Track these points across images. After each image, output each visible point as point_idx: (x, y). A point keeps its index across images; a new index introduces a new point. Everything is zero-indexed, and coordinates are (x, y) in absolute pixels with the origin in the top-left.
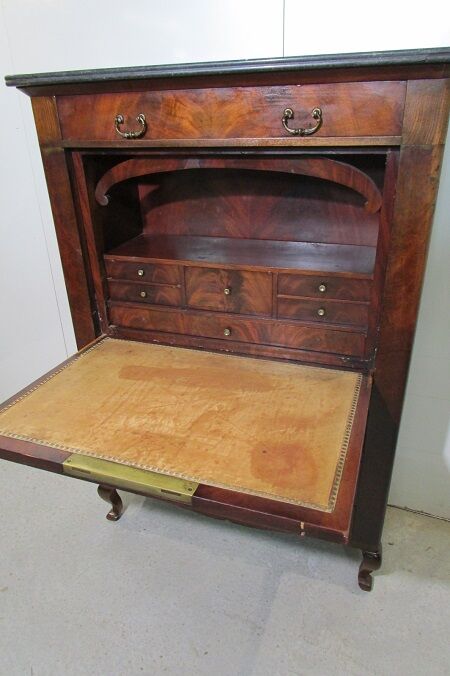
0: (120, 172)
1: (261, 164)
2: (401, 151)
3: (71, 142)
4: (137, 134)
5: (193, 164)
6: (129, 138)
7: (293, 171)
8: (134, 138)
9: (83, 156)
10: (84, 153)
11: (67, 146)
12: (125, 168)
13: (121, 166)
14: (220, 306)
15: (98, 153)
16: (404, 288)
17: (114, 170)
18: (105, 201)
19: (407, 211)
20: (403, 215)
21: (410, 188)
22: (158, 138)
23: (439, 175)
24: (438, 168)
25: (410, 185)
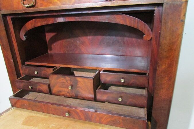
0: (30, 25)
1: (92, 18)
2: (164, 6)
3: (4, 12)
4: (31, 5)
5: (60, 20)
6: (27, 7)
7: (107, 21)
8: (30, 7)
9: (12, 18)
10: (12, 17)
11: (3, 13)
12: (31, 24)
13: (29, 22)
14: (67, 94)
15: (18, 16)
16: (166, 78)
17: (27, 24)
18: (24, 38)
19: (168, 38)
20: (166, 40)
21: (170, 26)
22: (41, 6)
23: (185, 18)
24: (185, 15)
25: (169, 24)
